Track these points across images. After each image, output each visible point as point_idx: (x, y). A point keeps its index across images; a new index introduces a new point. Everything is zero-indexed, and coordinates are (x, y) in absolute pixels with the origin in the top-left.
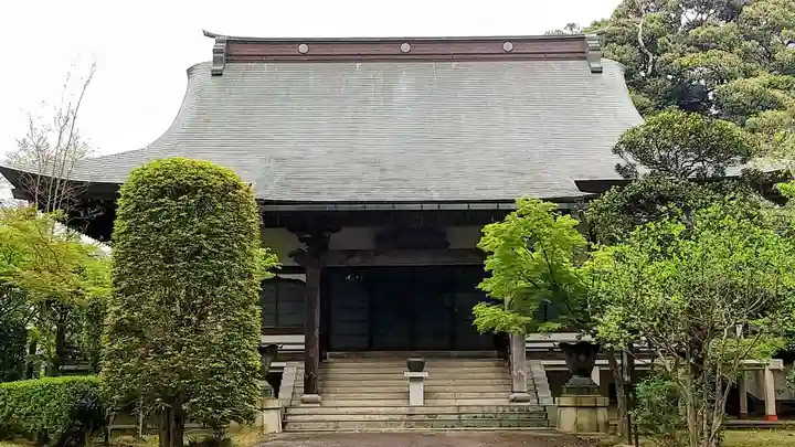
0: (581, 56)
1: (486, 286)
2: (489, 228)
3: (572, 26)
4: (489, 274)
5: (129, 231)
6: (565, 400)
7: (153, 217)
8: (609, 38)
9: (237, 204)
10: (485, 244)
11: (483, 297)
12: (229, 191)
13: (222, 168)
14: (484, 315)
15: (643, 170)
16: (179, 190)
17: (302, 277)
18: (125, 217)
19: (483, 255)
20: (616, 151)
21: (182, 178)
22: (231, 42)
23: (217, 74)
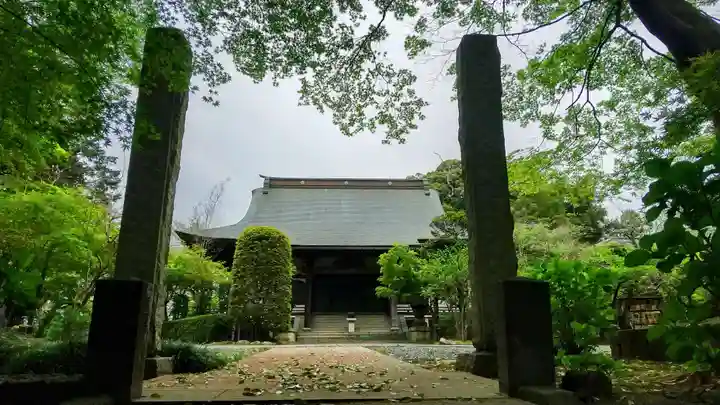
0: (421, 188)
1: (380, 279)
2: (382, 256)
3: (418, 174)
4: (382, 274)
5: (241, 255)
6: (412, 329)
7: (252, 248)
8: (435, 180)
9: (284, 245)
10: (380, 262)
11: (379, 284)
12: (280, 239)
13: (279, 230)
14: (379, 290)
15: (442, 234)
16: (260, 239)
17: (304, 280)
18: (240, 249)
19: (380, 267)
20: (431, 225)
21: (262, 233)
22: (271, 179)
23: (266, 193)
